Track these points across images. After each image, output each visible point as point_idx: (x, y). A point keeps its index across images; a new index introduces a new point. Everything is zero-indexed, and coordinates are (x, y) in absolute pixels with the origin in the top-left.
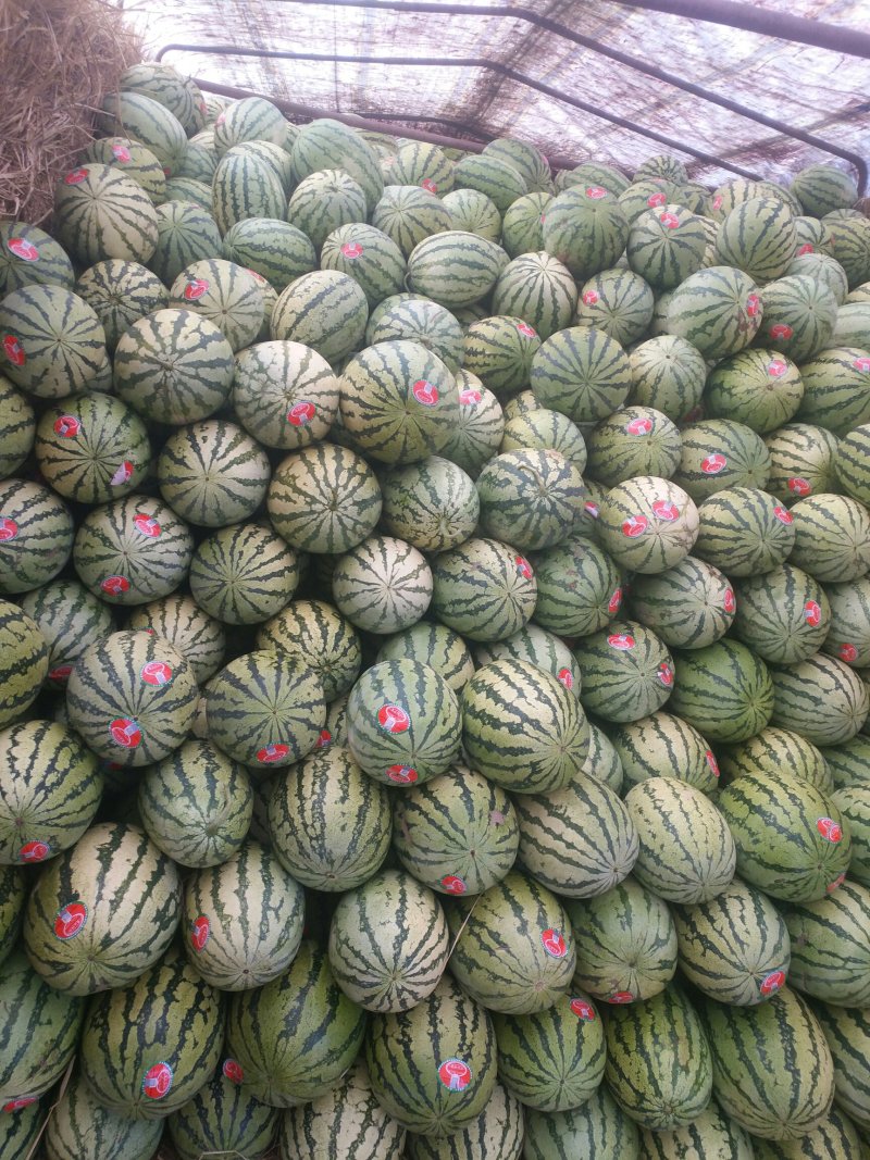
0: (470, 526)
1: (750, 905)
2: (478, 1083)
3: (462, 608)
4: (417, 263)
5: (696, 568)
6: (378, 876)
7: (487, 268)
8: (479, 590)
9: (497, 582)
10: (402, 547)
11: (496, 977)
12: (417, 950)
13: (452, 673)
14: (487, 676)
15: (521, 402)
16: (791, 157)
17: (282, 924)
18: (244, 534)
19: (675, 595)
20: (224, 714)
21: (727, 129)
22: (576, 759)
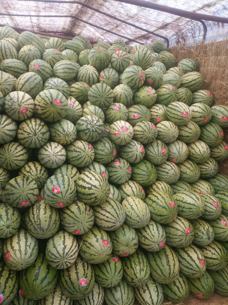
0: (74, 137)
1: (155, 226)
2: (90, 283)
3: (75, 159)
4: (55, 69)
5: (134, 143)
6: (57, 232)
7: (74, 70)
8: (79, 154)
9: (83, 151)
10: (56, 144)
11: (91, 255)
12: (69, 251)
13: (73, 177)
14: (82, 176)
15: (87, 104)
16: (151, 39)
17: (31, 250)
18: (11, 145)
19: (130, 150)
20: (9, 194)
21: (134, 32)
22: (106, 194)
